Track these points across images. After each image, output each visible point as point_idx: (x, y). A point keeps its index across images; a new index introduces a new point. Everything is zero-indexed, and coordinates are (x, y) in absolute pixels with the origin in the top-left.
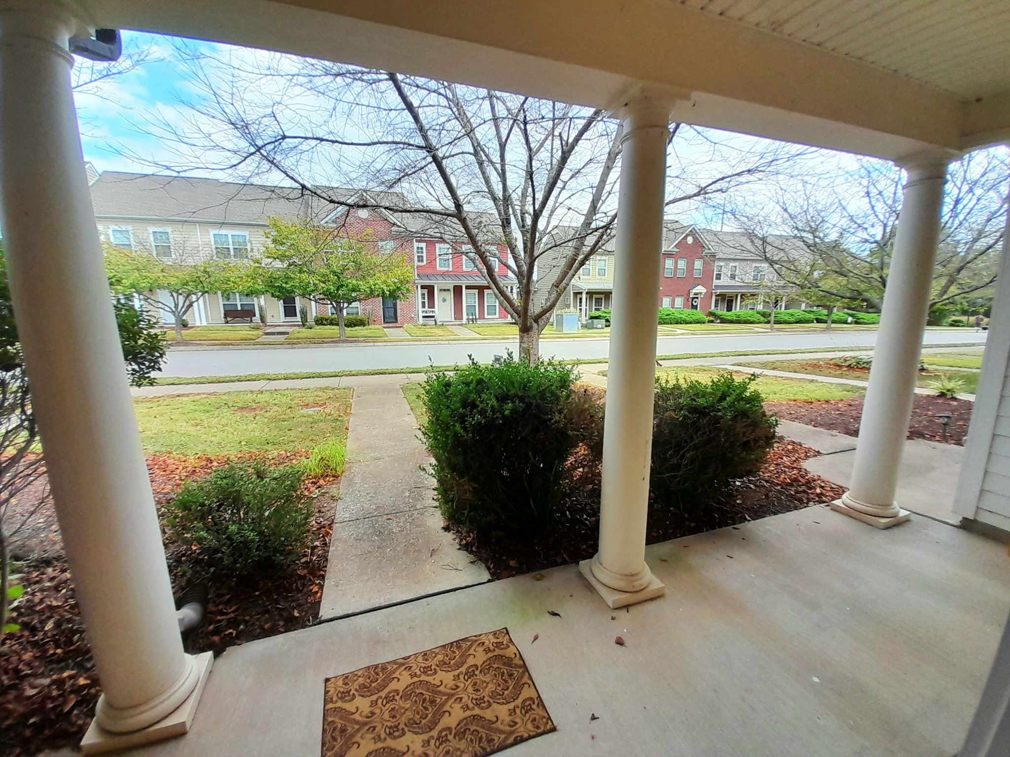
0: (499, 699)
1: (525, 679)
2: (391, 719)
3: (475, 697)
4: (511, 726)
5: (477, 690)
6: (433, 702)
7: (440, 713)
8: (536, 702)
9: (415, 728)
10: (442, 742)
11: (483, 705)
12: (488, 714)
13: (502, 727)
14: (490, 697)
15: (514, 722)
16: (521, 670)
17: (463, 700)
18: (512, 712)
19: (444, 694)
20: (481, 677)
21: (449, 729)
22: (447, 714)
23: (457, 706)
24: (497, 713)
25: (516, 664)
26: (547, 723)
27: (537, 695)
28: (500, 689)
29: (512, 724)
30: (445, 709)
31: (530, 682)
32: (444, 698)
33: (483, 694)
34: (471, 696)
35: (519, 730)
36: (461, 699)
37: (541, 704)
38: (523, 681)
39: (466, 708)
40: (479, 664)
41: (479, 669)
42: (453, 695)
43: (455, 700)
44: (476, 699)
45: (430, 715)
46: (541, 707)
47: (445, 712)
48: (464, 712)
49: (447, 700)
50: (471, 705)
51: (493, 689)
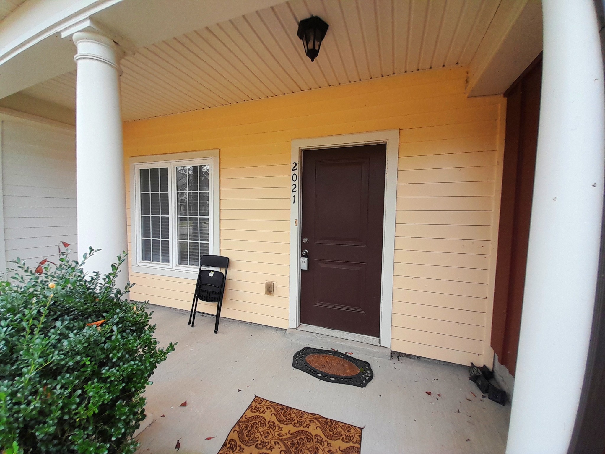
0: (263, 421)
1: (244, 419)
2: (319, 448)
3: (272, 430)
4: (270, 408)
5: (268, 433)
6: (293, 444)
7: (294, 435)
8: (251, 408)
9: (309, 436)
10: (300, 422)
11: (272, 424)
12: (274, 419)
13: (273, 410)
14: (266, 425)
15: (267, 409)
16: (241, 424)
17: (278, 433)
18: (264, 412)
19: (284, 444)
20: (260, 437)
21: (294, 425)
22: (290, 432)
23: (283, 432)
24: (270, 416)
25: (239, 428)
26: (256, 399)
27: (248, 410)
28: (258, 425)
29: (268, 408)
30: (290, 436)
31: (244, 416)
32: (286, 442)
33: (267, 429)
34: (273, 432)
35: (268, 405)
36: (278, 435)
37: (251, 406)
38: (245, 420)
39: (280, 428)
40: (254, 446)
41: (256, 443)
42: (281, 440)
43: (281, 436)
44: (272, 429)
45: (298, 438)
46: (252, 405)
47: (290, 434)
48: (282, 428)
49: (286, 439)
50: (277, 428)
51: (261, 427)
